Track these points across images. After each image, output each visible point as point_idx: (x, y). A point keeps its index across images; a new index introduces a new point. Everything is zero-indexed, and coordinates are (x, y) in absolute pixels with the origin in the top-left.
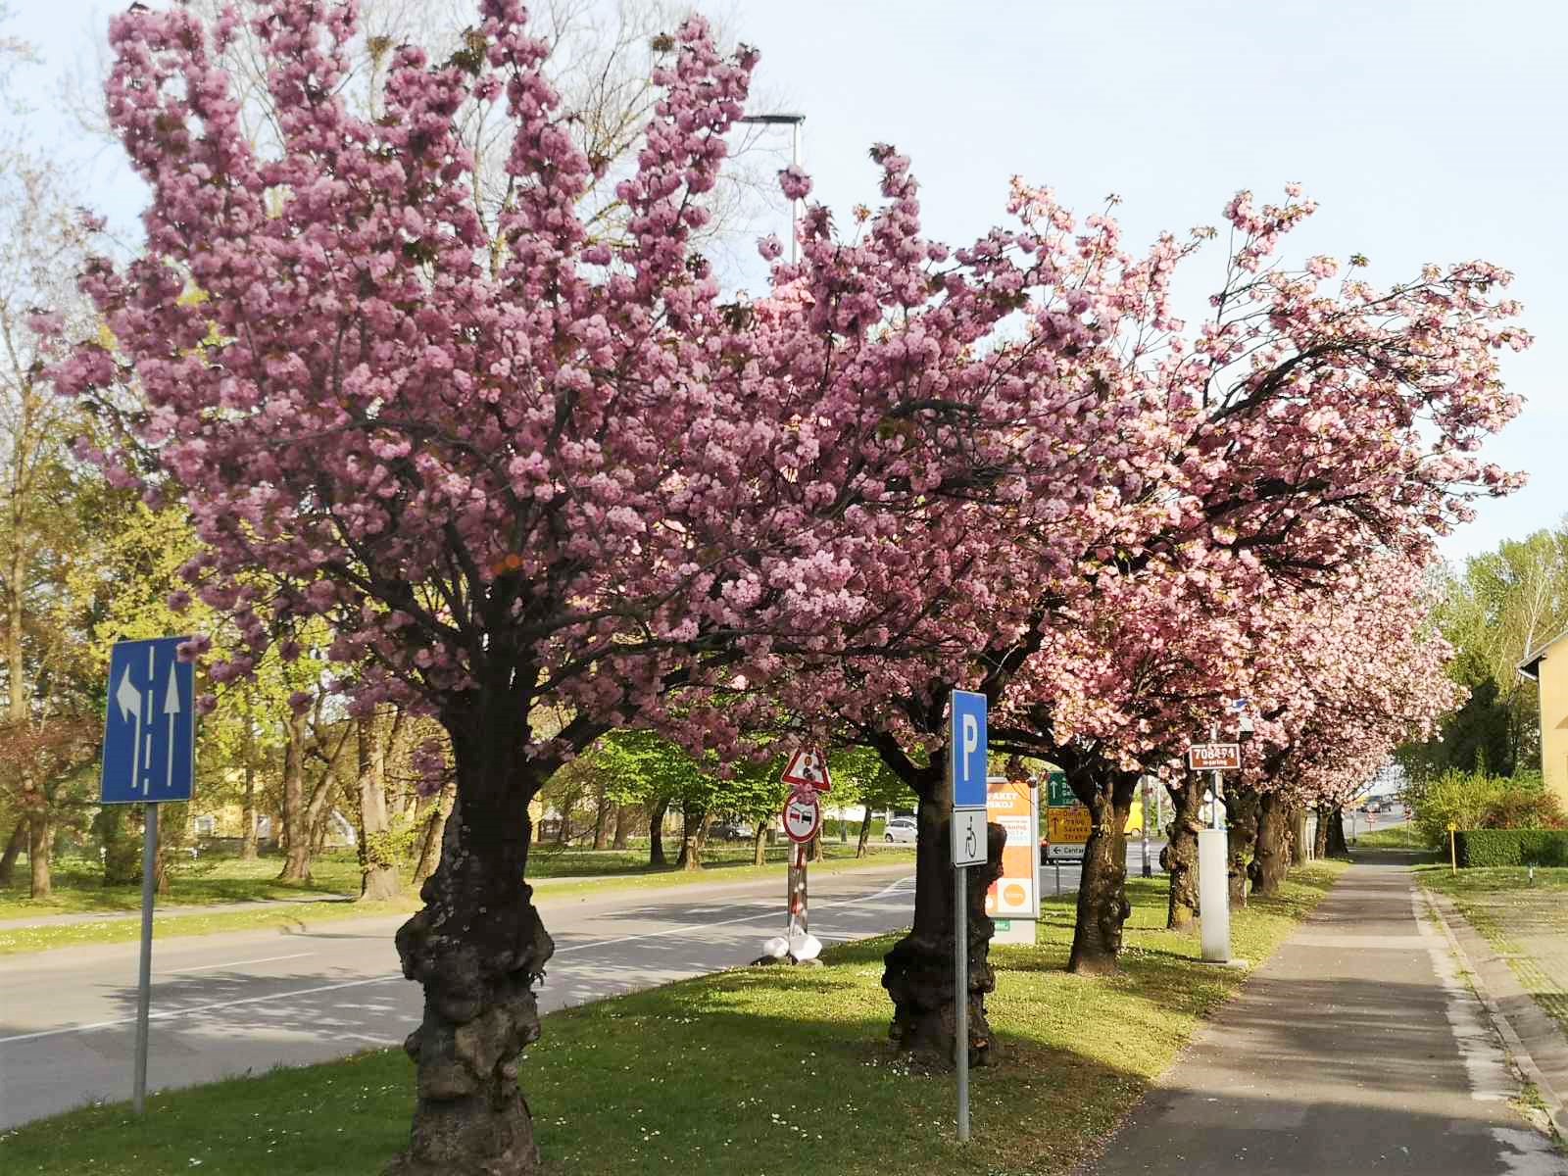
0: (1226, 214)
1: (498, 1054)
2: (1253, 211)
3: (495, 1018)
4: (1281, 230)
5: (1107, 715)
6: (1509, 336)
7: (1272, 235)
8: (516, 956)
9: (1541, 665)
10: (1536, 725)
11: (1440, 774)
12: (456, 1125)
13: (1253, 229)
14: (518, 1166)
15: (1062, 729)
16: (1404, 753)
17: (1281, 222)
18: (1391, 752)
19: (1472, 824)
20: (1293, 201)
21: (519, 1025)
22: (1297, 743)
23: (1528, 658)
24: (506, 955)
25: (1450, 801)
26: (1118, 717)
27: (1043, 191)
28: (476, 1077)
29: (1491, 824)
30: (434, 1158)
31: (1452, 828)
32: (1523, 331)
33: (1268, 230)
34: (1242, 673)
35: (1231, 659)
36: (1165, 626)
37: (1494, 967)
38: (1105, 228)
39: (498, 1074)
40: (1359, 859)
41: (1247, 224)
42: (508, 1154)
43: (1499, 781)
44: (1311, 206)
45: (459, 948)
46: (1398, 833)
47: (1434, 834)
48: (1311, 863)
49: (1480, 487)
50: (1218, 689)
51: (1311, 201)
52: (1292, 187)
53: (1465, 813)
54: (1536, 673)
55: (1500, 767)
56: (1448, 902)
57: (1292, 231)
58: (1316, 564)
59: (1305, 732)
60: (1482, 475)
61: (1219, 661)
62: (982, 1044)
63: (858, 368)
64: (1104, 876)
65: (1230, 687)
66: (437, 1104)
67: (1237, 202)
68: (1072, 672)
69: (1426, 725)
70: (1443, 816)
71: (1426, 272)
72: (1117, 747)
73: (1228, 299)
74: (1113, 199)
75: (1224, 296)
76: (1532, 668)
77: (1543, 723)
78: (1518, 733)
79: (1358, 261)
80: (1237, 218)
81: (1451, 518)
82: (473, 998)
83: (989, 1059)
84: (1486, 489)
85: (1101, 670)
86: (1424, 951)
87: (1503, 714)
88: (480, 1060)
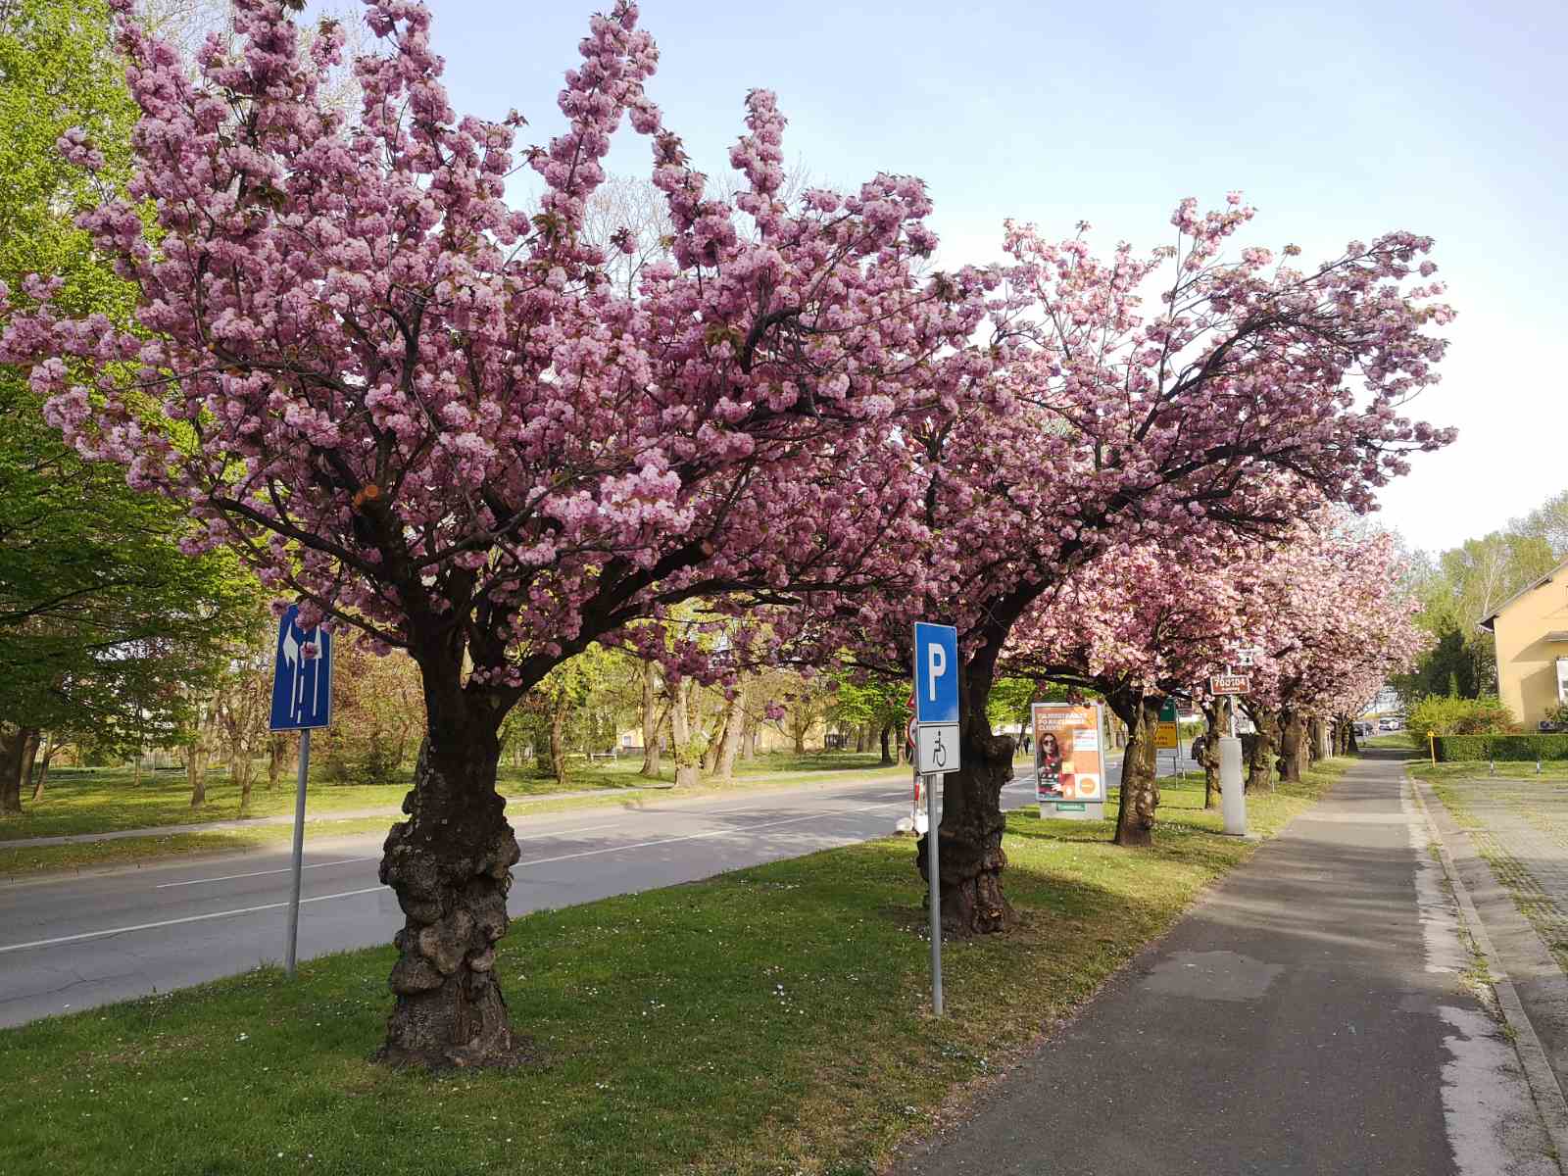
0: (1174, 222)
1: (462, 950)
2: (1199, 216)
3: (456, 919)
4: (1224, 233)
5: (1133, 652)
6: (1434, 311)
7: (1216, 238)
8: (476, 862)
9: (1496, 622)
10: (1494, 662)
11: (1423, 698)
12: (426, 1017)
13: (1199, 233)
14: (484, 1053)
15: (1095, 664)
16: (1396, 683)
17: (1224, 226)
18: (1387, 683)
19: (1447, 731)
20: (1234, 208)
21: (481, 925)
22: (1305, 676)
23: (1486, 617)
24: (466, 862)
25: (1431, 716)
26: (1139, 655)
27: (1029, 227)
28: (439, 973)
29: (1462, 732)
30: (406, 1045)
31: (1431, 734)
32: (1446, 306)
33: (1212, 235)
34: (1235, 619)
35: (1226, 608)
36: (1174, 585)
37: (1460, 839)
38: (1077, 250)
39: (466, 966)
40: (1366, 755)
41: (1192, 229)
42: (476, 1041)
43: (1467, 702)
44: (1250, 211)
45: (420, 857)
46: (1397, 737)
47: (1420, 739)
48: (1328, 758)
49: (1413, 444)
50: (1217, 633)
51: (1250, 207)
52: (1232, 195)
53: (1444, 725)
54: (1492, 627)
55: (1468, 691)
56: (1428, 786)
57: (1234, 234)
58: (1269, 519)
59: (1310, 668)
60: (1414, 434)
61: (1216, 611)
62: (996, 914)
63: (716, 293)
64: (1139, 773)
65: (1226, 629)
66: (408, 998)
67: (1184, 208)
68: (1105, 622)
69: (1406, 661)
70: (1427, 726)
71: (1350, 247)
72: (1141, 677)
73: (1178, 295)
74: (1083, 226)
75: (1175, 290)
76: (1489, 623)
77: (1498, 662)
78: (1479, 670)
79: (1291, 251)
80: (1183, 223)
81: (1387, 472)
82: (435, 902)
83: (1003, 925)
84: (1419, 445)
85: (1127, 620)
86: (1402, 825)
87: (1469, 656)
88: (442, 958)
